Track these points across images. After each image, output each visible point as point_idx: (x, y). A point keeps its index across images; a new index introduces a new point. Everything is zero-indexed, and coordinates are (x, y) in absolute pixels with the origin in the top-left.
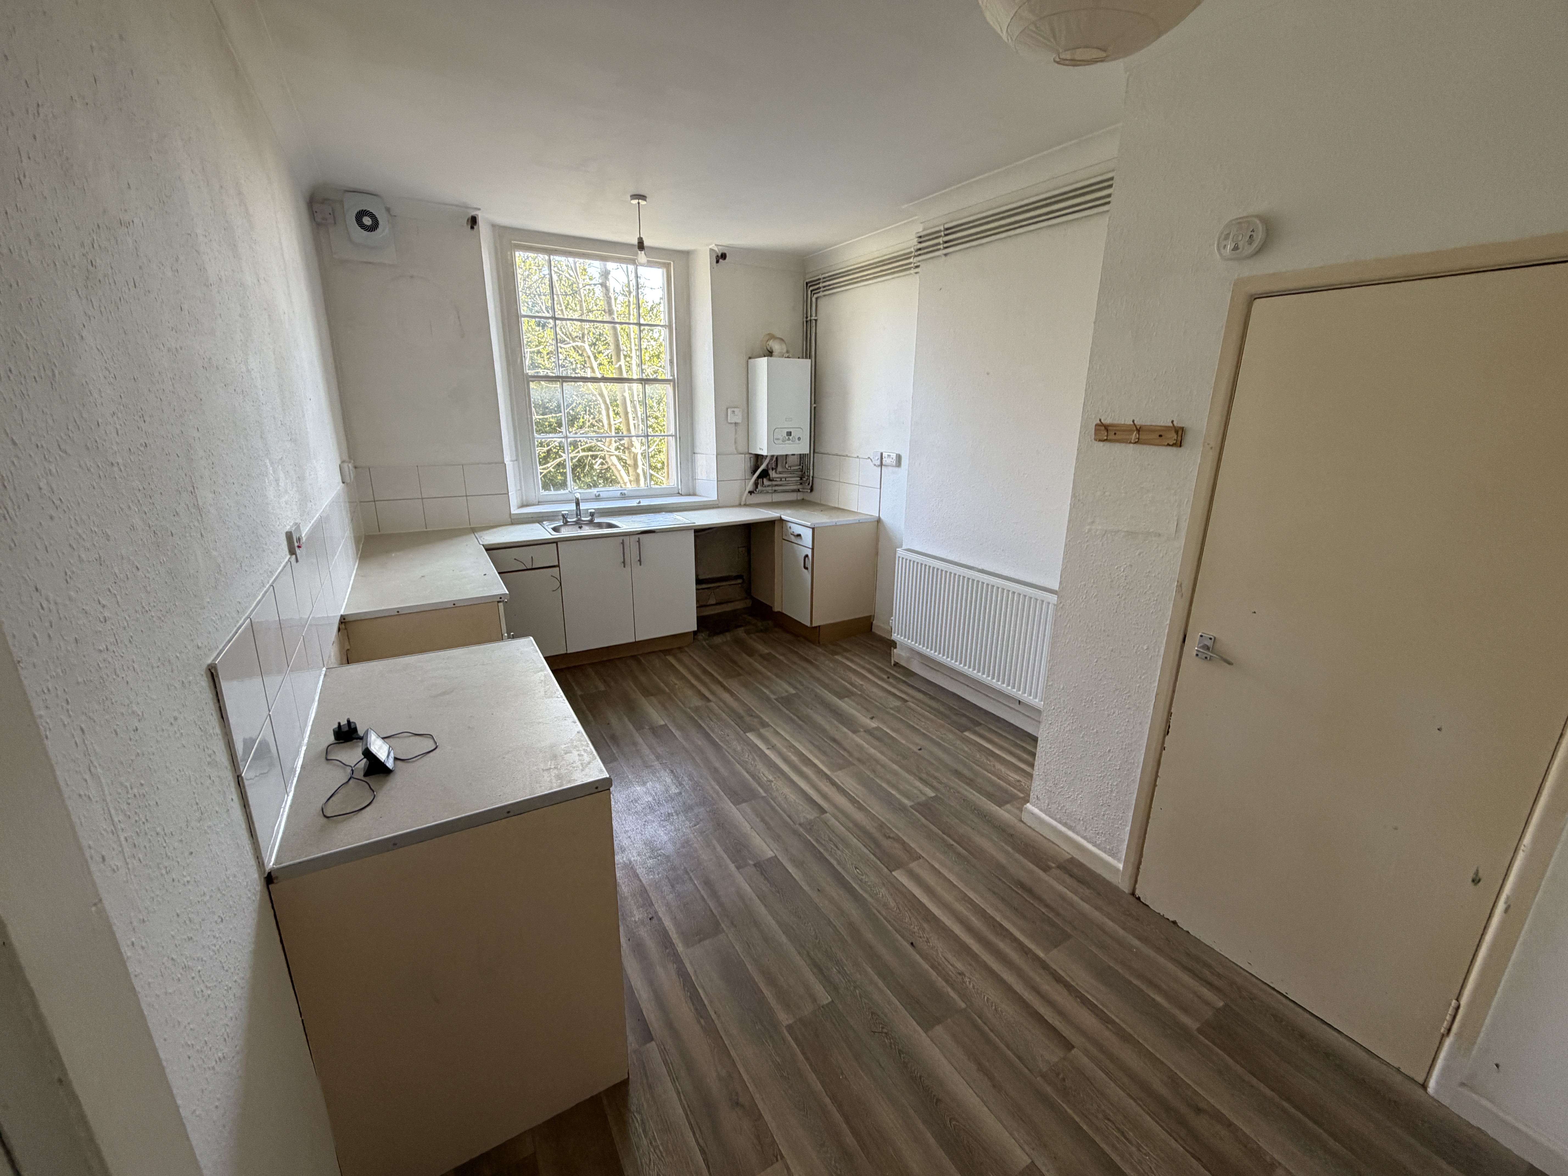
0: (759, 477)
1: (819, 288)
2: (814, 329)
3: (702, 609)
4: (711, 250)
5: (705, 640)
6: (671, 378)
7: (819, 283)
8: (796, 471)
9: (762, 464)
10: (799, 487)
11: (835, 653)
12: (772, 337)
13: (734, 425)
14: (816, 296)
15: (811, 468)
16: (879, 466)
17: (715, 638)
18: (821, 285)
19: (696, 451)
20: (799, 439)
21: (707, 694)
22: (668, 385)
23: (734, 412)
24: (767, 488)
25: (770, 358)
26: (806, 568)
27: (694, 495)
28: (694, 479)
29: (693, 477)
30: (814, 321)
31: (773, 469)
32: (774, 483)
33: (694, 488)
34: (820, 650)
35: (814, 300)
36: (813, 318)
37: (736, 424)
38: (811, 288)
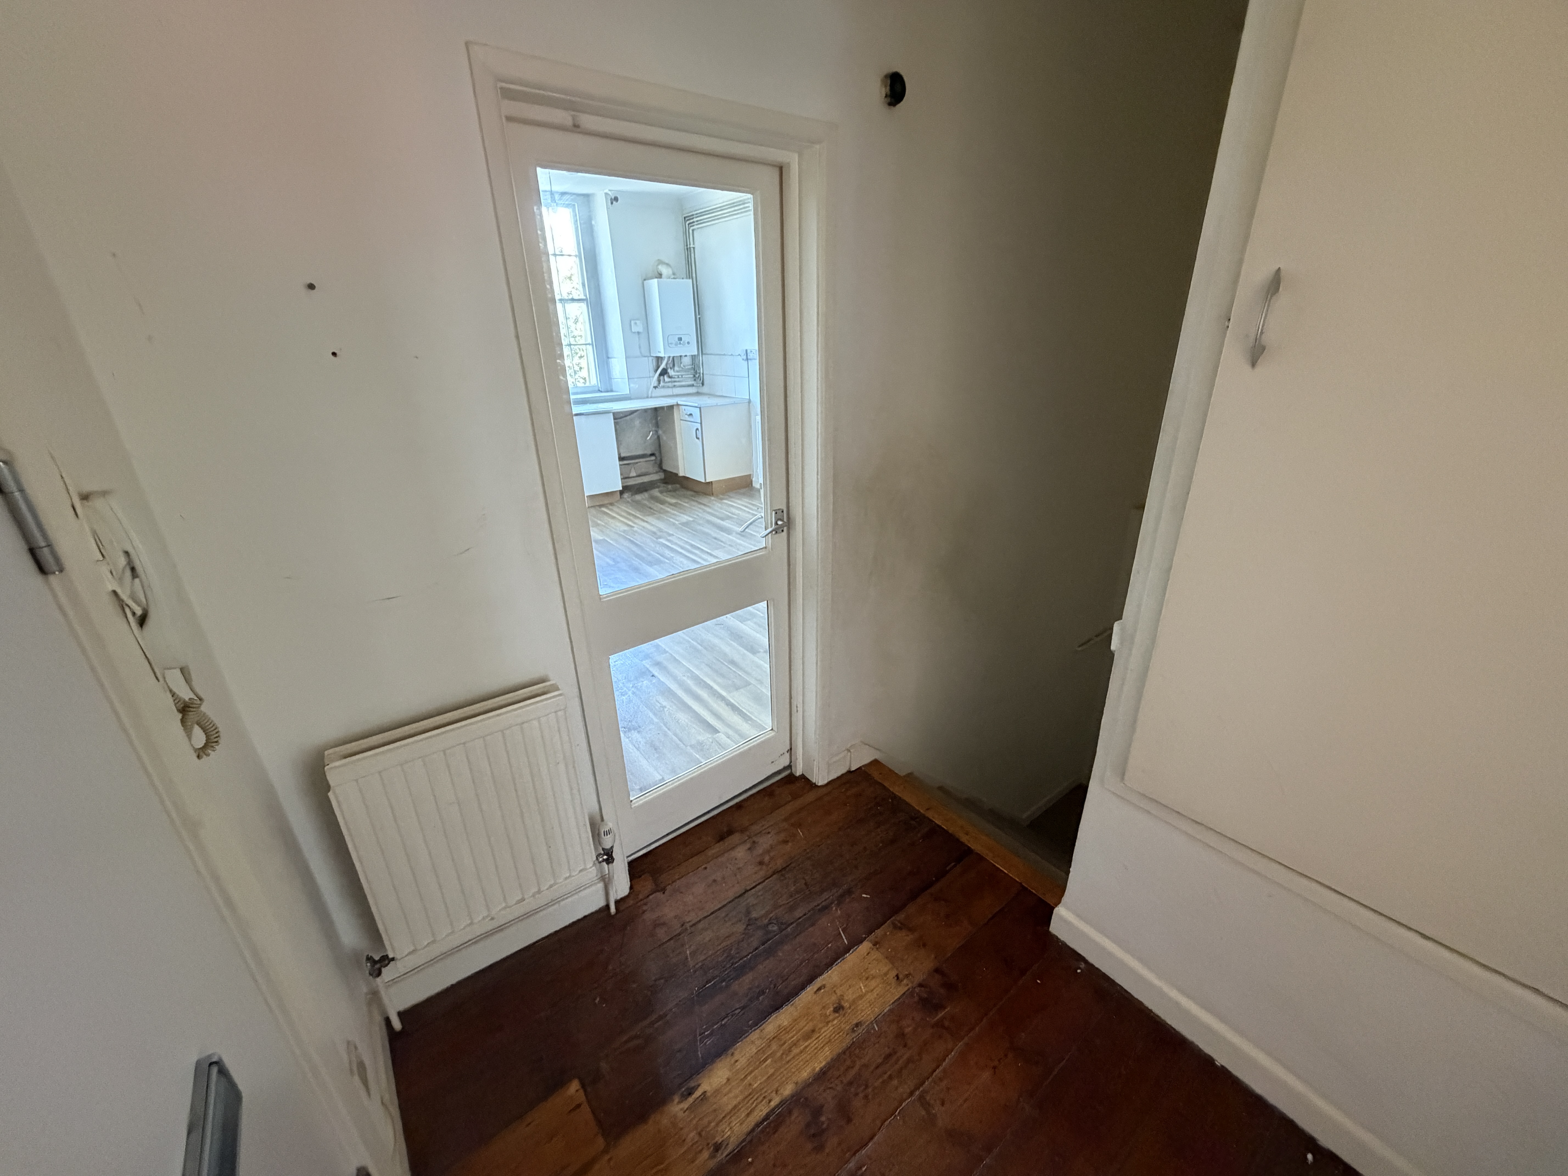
0: (661, 375)
1: (693, 222)
2: (693, 255)
3: (626, 480)
4: (606, 194)
5: (629, 498)
6: (585, 298)
7: (693, 218)
8: (689, 369)
9: (661, 363)
10: (693, 382)
11: (722, 499)
12: (661, 262)
13: (637, 334)
14: (692, 228)
15: (701, 367)
16: (745, 360)
17: (636, 496)
18: (695, 220)
19: (610, 356)
20: (688, 343)
21: (630, 523)
22: (583, 304)
23: (636, 323)
24: (668, 384)
25: (659, 279)
26: (698, 438)
27: (612, 391)
28: (610, 378)
29: (609, 377)
30: (692, 249)
31: (671, 368)
32: (673, 379)
33: (611, 385)
34: (713, 498)
35: (691, 231)
36: (692, 246)
37: (639, 333)
38: (688, 222)
